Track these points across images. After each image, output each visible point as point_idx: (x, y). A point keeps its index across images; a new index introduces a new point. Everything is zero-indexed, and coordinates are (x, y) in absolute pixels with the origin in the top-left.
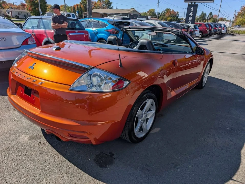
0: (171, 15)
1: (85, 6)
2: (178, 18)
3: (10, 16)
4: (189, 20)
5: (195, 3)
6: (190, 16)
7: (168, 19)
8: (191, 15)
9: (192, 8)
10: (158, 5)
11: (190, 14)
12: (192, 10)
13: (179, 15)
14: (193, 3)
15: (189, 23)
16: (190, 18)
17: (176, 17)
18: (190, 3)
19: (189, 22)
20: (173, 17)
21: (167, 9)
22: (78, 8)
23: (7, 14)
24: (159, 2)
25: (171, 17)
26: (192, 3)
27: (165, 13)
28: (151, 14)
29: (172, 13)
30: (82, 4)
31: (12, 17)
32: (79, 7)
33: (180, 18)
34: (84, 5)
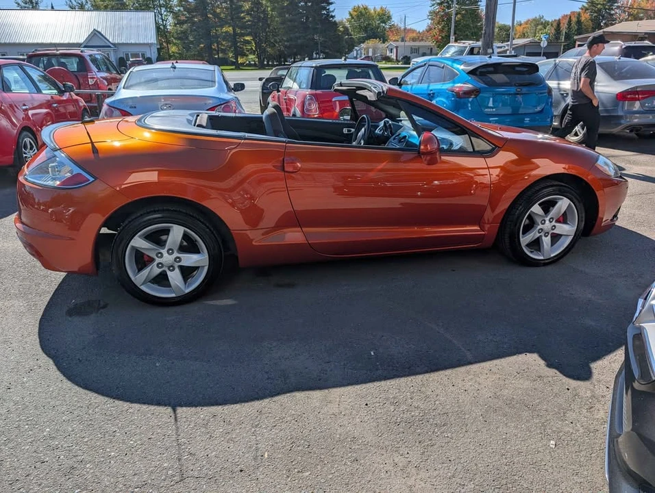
1: (596, 14)
3: (393, 59)
22: (570, 21)
23: (388, 54)
30: (587, 9)
31: (397, 59)
32: (574, 19)
34: (595, 12)
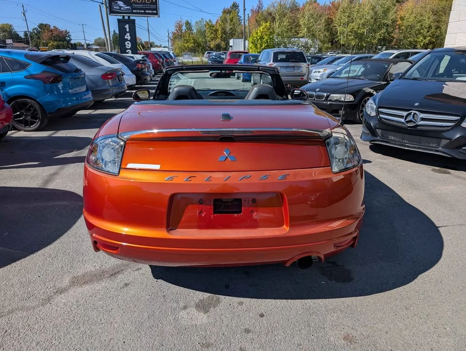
0: (54, 37)
2: (71, 42)
4: (127, 47)
5: (129, 17)
6: (127, 40)
7: (50, 44)
8: (129, 39)
9: (127, 26)
10: (24, 15)
11: (126, 37)
12: (128, 30)
13: (72, 37)
14: (126, 18)
15: (128, 53)
16: (128, 44)
17: (66, 40)
18: (121, 18)
19: (127, 51)
20: (60, 41)
21: (41, 24)
24: (25, 10)
25: (56, 41)
26: (123, 17)
27: (39, 32)
28: (7, 35)
29: (55, 33)
33: (75, 44)
